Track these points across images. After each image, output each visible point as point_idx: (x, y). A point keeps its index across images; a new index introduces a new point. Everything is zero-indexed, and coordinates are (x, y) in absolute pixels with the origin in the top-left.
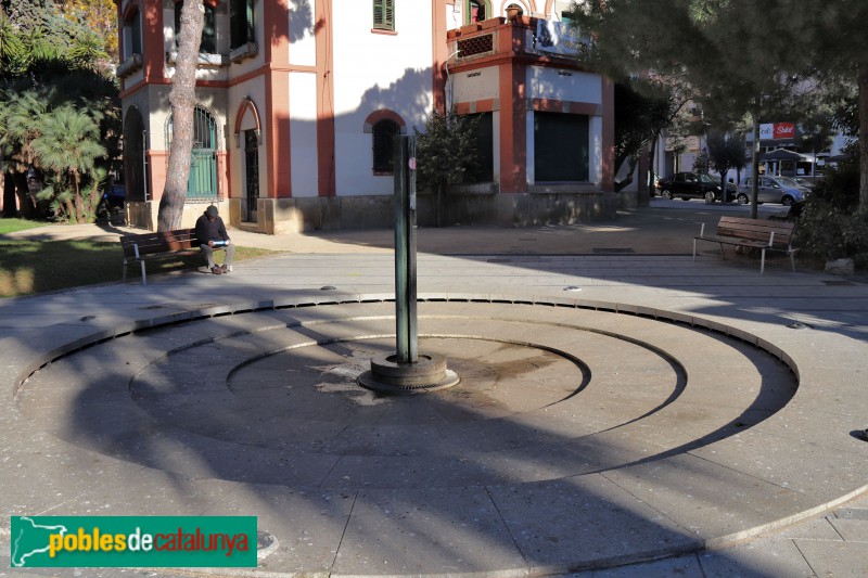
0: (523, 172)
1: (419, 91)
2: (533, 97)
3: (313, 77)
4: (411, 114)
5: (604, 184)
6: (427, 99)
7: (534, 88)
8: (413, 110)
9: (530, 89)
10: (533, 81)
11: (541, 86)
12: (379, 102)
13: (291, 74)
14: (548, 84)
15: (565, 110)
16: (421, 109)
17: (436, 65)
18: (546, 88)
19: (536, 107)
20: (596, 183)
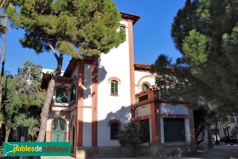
0: (160, 139)
1: (126, 113)
2: (162, 113)
3: (91, 109)
4: (124, 120)
5: (192, 142)
6: (129, 116)
7: (163, 110)
8: (124, 119)
9: (161, 111)
10: (162, 108)
11: (165, 109)
12: (112, 117)
13: (84, 108)
14: (168, 109)
15: (175, 117)
16: (127, 119)
17: (132, 105)
18: (167, 110)
19: (164, 117)
20: (189, 142)
